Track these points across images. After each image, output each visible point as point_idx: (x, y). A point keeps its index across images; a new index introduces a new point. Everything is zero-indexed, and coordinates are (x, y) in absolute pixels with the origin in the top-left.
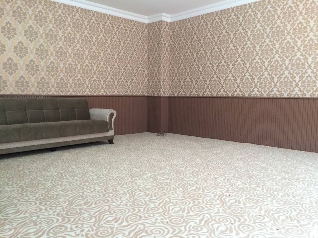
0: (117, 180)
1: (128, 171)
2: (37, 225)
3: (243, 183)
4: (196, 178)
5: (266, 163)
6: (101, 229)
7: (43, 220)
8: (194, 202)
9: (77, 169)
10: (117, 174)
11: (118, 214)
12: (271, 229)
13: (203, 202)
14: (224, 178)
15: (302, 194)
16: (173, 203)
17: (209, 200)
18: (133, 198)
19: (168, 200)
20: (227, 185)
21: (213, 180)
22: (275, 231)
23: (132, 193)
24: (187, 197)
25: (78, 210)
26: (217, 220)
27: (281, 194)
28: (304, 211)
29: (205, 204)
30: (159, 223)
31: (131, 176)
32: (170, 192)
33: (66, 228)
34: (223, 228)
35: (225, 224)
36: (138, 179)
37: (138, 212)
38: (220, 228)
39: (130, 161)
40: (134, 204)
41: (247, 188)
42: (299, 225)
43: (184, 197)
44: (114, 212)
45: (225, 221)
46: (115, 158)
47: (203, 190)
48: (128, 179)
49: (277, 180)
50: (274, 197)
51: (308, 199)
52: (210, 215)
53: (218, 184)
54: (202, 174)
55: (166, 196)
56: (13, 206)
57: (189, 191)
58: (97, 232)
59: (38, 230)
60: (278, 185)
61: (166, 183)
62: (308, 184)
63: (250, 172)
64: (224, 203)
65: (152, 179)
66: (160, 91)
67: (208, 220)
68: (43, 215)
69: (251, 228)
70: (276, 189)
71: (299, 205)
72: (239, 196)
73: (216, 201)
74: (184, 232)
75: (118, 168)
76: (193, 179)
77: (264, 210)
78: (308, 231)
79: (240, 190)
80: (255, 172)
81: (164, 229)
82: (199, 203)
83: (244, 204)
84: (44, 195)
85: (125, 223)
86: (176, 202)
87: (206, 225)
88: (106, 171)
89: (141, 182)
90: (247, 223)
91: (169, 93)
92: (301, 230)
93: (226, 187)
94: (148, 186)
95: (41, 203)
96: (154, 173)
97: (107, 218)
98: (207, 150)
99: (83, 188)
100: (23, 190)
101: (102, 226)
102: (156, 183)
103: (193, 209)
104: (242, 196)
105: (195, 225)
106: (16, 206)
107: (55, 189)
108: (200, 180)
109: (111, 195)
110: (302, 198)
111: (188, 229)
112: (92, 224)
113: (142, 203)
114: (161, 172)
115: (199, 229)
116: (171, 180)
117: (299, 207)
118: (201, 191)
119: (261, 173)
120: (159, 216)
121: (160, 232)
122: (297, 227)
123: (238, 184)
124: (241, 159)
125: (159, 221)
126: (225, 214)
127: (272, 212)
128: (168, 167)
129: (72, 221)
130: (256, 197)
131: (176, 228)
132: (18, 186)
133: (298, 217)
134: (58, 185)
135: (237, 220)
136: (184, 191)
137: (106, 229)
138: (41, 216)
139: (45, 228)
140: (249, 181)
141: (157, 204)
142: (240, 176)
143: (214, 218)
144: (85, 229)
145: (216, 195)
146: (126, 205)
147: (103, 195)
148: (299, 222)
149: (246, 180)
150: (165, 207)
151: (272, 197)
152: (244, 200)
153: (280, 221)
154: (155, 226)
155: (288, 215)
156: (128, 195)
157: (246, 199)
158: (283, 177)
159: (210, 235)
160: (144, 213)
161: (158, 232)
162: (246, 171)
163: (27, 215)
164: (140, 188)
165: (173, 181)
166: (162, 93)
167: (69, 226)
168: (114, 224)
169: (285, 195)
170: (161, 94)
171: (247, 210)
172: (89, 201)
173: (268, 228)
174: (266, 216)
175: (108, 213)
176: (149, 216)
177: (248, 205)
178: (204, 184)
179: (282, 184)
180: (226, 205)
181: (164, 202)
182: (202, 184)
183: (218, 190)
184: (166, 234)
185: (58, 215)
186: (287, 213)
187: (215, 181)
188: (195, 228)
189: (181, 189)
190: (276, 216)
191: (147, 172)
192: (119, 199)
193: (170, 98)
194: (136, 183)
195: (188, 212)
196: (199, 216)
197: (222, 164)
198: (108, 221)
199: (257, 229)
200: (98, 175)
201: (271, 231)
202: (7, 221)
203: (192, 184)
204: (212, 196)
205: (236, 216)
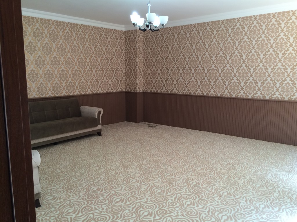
0: (114, 169)
1: (119, 162)
2: (72, 207)
3: (201, 169)
4: (169, 166)
5: (218, 151)
6: (114, 207)
7: (74, 203)
8: (170, 186)
9: (81, 162)
10: (112, 165)
11: (122, 197)
12: (218, 202)
13: (176, 185)
14: (189, 165)
15: (239, 176)
16: (156, 187)
17: (179, 183)
18: (129, 184)
19: (153, 185)
20: (191, 171)
21: (181, 167)
22: (220, 203)
23: (127, 180)
24: (165, 182)
25: (95, 195)
26: (185, 198)
27: (226, 177)
28: (239, 188)
29: (177, 186)
30: (149, 201)
31: (123, 166)
32: (153, 179)
33: (92, 208)
34: (189, 203)
35: (190, 200)
36: (128, 168)
37: (134, 195)
38: (187, 202)
39: (119, 153)
40: (130, 189)
41: (204, 172)
42: (234, 198)
43: (163, 182)
44: (119, 195)
45: (190, 198)
46: (107, 150)
47: (175, 176)
48: (122, 169)
49: (225, 165)
50: (221, 179)
51: (243, 180)
52: (180, 194)
53: (185, 170)
54: (173, 162)
55: (151, 182)
56: (49, 194)
57: (165, 177)
58: (113, 209)
59: (74, 210)
60: (225, 169)
61: (149, 171)
62: (244, 168)
63: (207, 159)
64: (189, 185)
65: (138, 168)
66: (136, 88)
67: (180, 198)
68: (73, 199)
69: (206, 202)
70: (223, 173)
71: (236, 185)
72: (199, 179)
73: (184, 184)
74: (166, 207)
75: (112, 159)
76: (168, 167)
77: (214, 189)
78: (239, 202)
79: (199, 174)
80: (210, 159)
81: (153, 205)
82: (173, 186)
83: (202, 185)
84: (67, 185)
85: (128, 203)
86: (158, 186)
87: (179, 202)
88: (103, 163)
89: (131, 171)
90: (203, 198)
91: (143, 89)
92: (235, 202)
93: (190, 172)
94: (137, 174)
95: (67, 191)
96: (139, 163)
97: (116, 200)
98: (175, 139)
99: (92, 178)
100: (49, 182)
101: (114, 205)
102: (142, 172)
103: (170, 191)
104: (201, 179)
105: (172, 201)
106: (51, 194)
107: (72, 179)
108: (172, 167)
109: (114, 182)
110: (239, 179)
111: (168, 205)
112: (108, 204)
113: (136, 188)
114: (144, 162)
115: (175, 204)
116: (152, 168)
117: (236, 186)
118: (173, 177)
119: (214, 160)
120: (149, 197)
121: (151, 208)
122: (233, 200)
123: (198, 169)
124: (201, 148)
125: (149, 200)
126: (190, 193)
127: (219, 190)
128: (148, 157)
129: (94, 203)
130: (210, 179)
131: (160, 204)
132: (44, 178)
133: (234, 193)
134: (73, 176)
135: (197, 196)
136: (162, 177)
137: (117, 207)
138: (72, 201)
139: (79, 209)
140: (205, 167)
141: (146, 188)
142: (200, 163)
143: (183, 196)
144: (104, 208)
145: (184, 179)
146: (125, 190)
147: (108, 182)
148: (234, 196)
149: (204, 166)
150: (151, 190)
151: (220, 179)
152: (202, 183)
153: (223, 196)
154: (148, 204)
155: (228, 192)
156: (125, 182)
157: (204, 181)
158: (228, 163)
159: (181, 207)
160: (139, 195)
161: (150, 208)
162: (204, 158)
163: (62, 200)
164: (132, 176)
165: (154, 169)
166: (138, 89)
167: (93, 207)
168: (121, 203)
169: (228, 177)
170: (136, 91)
171: (204, 190)
172: (100, 188)
173: (216, 202)
174: (215, 193)
175: (115, 196)
176: (142, 197)
177: (204, 186)
178: (175, 171)
179: (228, 168)
180: (191, 186)
181: (150, 186)
182: (174, 171)
183: (185, 175)
184: (155, 209)
185: (83, 199)
186: (228, 191)
187: (183, 168)
188: (172, 203)
189: (160, 175)
190: (221, 193)
191: (134, 162)
192: (119, 186)
193: (144, 93)
194: (128, 172)
195: (167, 193)
196: (174, 195)
197: (187, 152)
198: (117, 202)
199: (209, 202)
200: (99, 166)
201: (217, 203)
202: (50, 205)
203: (167, 171)
204: (181, 180)
205: (197, 194)
